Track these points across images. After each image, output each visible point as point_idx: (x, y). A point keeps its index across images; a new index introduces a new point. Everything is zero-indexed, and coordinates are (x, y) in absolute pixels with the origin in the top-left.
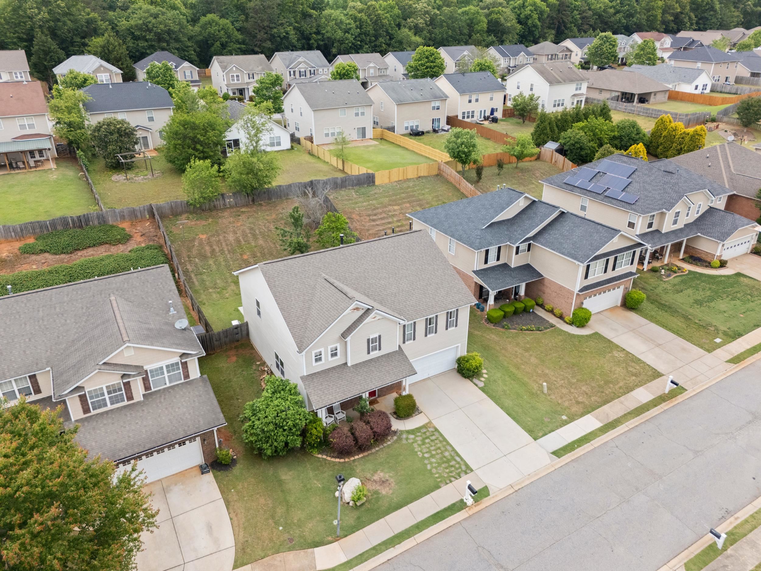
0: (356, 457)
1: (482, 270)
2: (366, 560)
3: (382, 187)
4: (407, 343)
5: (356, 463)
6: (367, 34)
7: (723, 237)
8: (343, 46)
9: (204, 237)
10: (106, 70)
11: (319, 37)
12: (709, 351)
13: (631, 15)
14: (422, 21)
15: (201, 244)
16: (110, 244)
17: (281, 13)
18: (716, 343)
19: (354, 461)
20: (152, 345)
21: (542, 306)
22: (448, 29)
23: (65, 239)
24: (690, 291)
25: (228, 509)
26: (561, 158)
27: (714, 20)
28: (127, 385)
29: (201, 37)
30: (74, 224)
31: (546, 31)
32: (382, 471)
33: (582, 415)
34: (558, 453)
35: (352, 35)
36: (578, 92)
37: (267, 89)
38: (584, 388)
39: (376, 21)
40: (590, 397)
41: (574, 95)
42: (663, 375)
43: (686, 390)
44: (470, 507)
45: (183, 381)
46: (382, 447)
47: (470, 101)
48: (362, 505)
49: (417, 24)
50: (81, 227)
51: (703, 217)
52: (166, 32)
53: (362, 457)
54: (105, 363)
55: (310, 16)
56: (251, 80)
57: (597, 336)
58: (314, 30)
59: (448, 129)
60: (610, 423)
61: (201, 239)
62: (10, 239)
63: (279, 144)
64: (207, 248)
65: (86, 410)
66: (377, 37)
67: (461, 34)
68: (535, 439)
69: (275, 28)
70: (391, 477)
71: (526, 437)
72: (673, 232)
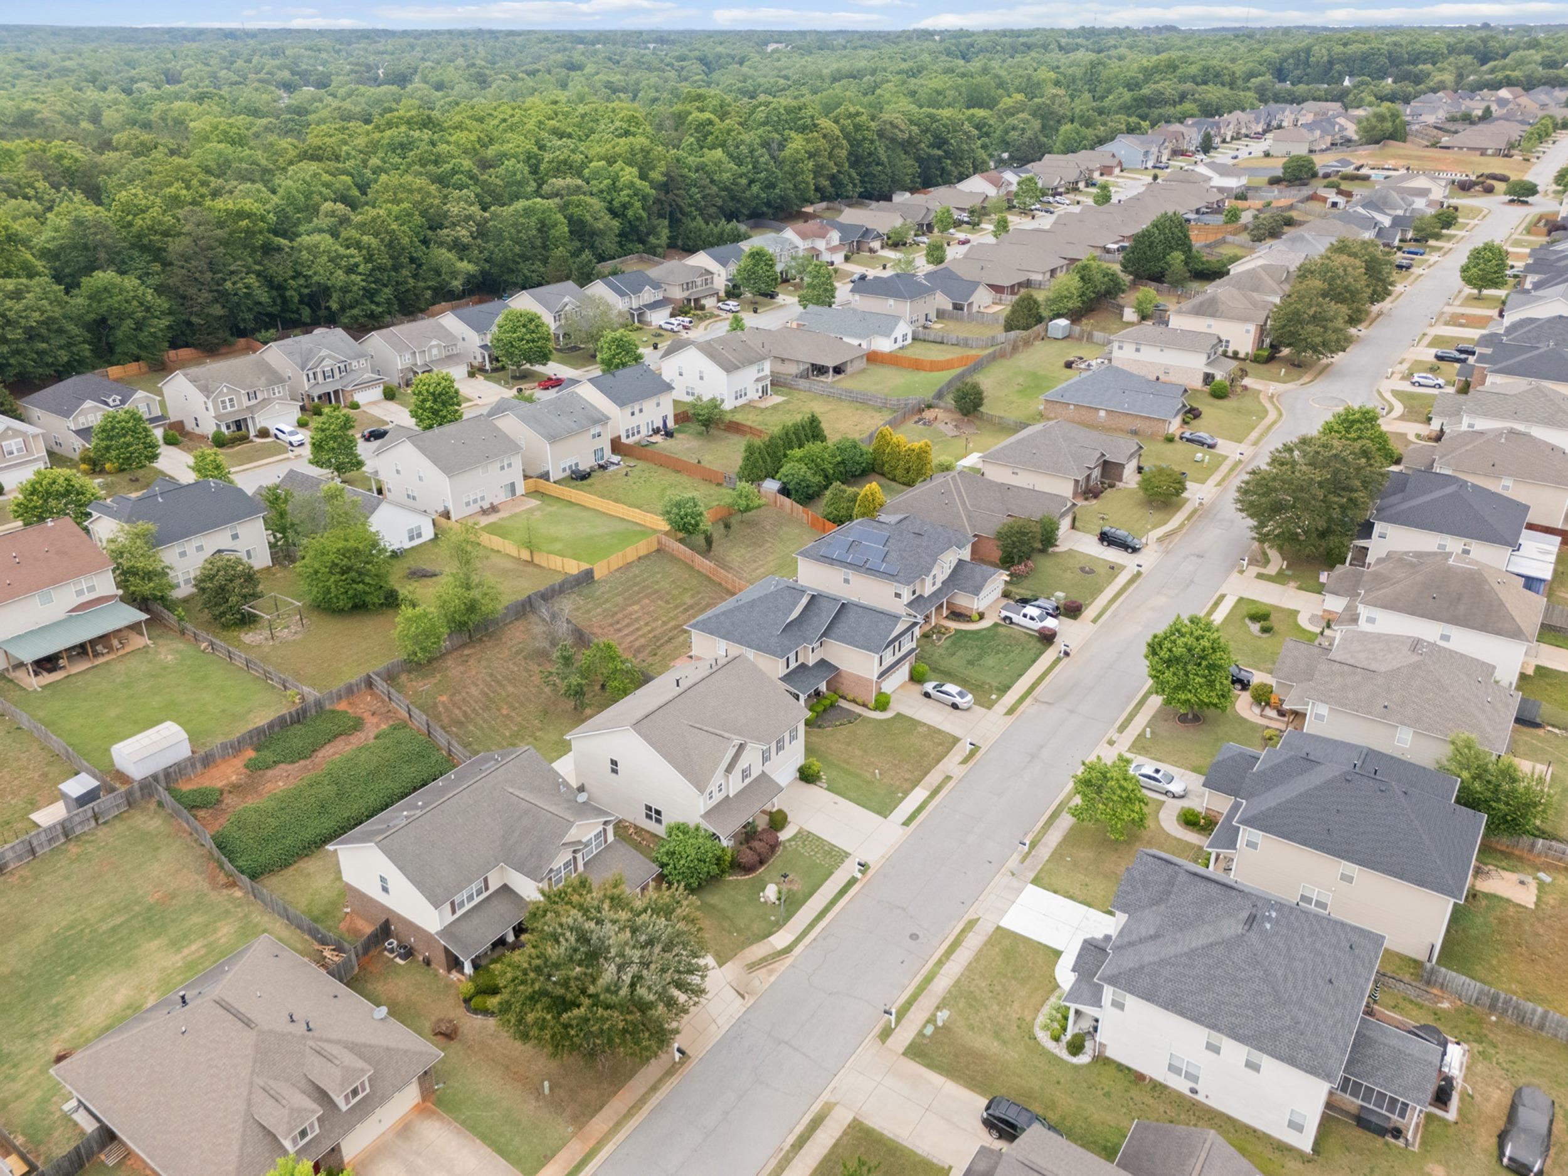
0: (760, 871)
1: (786, 675)
3: (606, 581)
4: (766, 764)
5: (763, 875)
6: (381, 269)
7: (976, 591)
8: (349, 296)
9: (444, 698)
10: (17, 433)
12: (989, 708)
13: (773, 186)
14: (464, 232)
15: (447, 709)
16: (346, 734)
18: (992, 699)
21: (843, 697)
23: (294, 742)
24: (960, 653)
26: (787, 501)
27: (883, 177)
28: (575, 859)
29: (92, 316)
31: (656, 222)
33: (913, 789)
34: (906, 823)
36: (762, 374)
38: (906, 766)
39: (391, 242)
40: (913, 772)
41: (757, 380)
42: (961, 739)
43: (981, 748)
44: (861, 879)
45: (604, 846)
46: (778, 855)
47: (633, 414)
48: (786, 900)
49: (457, 239)
50: (299, 721)
51: (955, 572)
52: (43, 323)
54: (563, 844)
55: (279, 249)
56: (253, 402)
57: (899, 716)
58: (291, 273)
59: (616, 462)
61: (444, 703)
62: (226, 757)
63: (419, 535)
64: (457, 712)
67: (533, 248)
68: (885, 818)
71: (878, 818)
72: (934, 593)
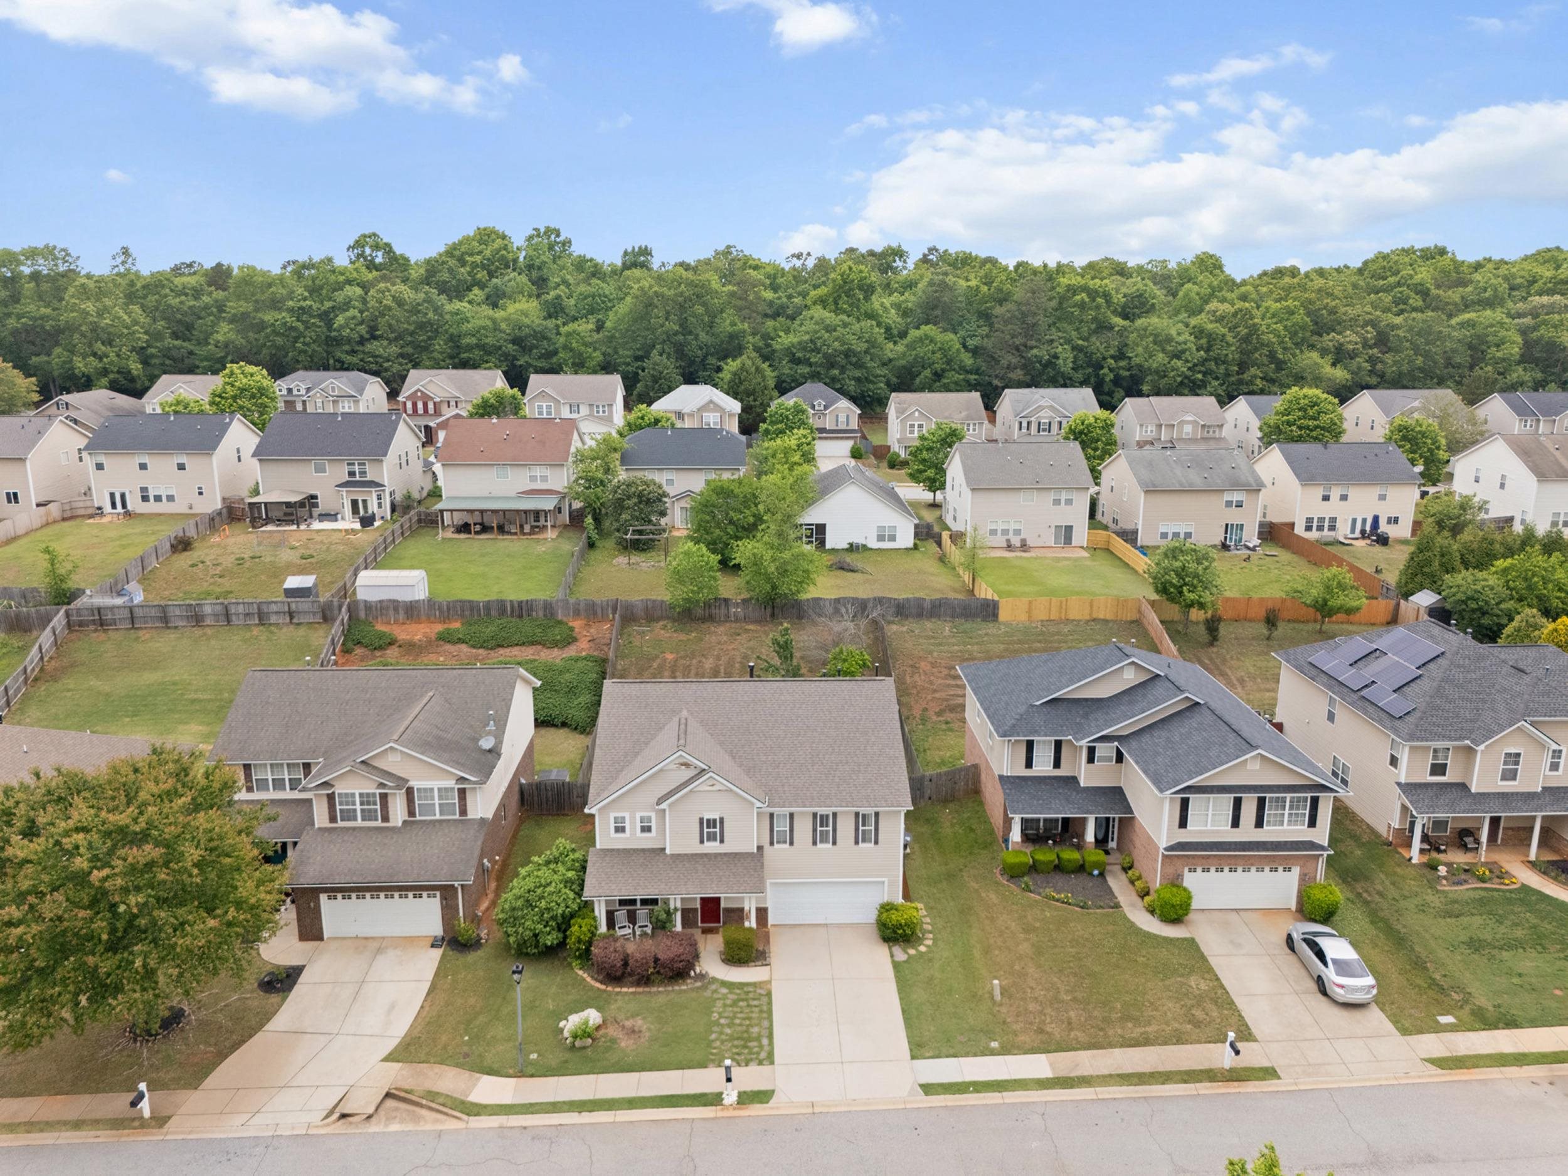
0: (625, 990)
1: (1018, 777)
2: (532, 1113)
3: (1007, 625)
4: (776, 846)
5: (619, 997)
6: (1220, 361)
8: (1164, 380)
9: (671, 656)
10: (717, 408)
11: (1122, 363)
12: (1406, 1031)
14: (1354, 338)
15: (661, 666)
16: (544, 645)
17: (1055, 323)
18: (1438, 1022)
19: (618, 993)
20: (422, 754)
21: (1128, 871)
22: (1416, 354)
23: (490, 630)
25: (428, 994)
28: (384, 797)
29: (903, 362)
30: (512, 612)
32: (644, 1018)
33: (1033, 1051)
34: (928, 1089)
35: (1187, 361)
37: (930, 449)
38: (1072, 1014)
39: (1249, 335)
40: (1071, 1029)
42: (1256, 1041)
43: (1279, 1078)
44: (727, 1108)
45: (457, 817)
46: (670, 988)
47: (1326, 498)
48: (584, 1048)
49: (1341, 345)
50: (521, 617)
52: (842, 352)
53: (632, 993)
54: (363, 762)
55: (1112, 328)
57: (1186, 945)
59: (1255, 546)
60: (1070, 1078)
61: (665, 660)
62: (432, 618)
63: (893, 538)
65: (333, 819)
66: (1243, 366)
68: (913, 1058)
69: (1036, 347)
70: (649, 1029)
71: (901, 1051)
72: (1504, 796)
